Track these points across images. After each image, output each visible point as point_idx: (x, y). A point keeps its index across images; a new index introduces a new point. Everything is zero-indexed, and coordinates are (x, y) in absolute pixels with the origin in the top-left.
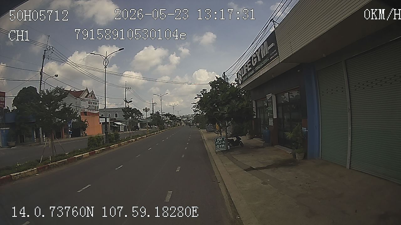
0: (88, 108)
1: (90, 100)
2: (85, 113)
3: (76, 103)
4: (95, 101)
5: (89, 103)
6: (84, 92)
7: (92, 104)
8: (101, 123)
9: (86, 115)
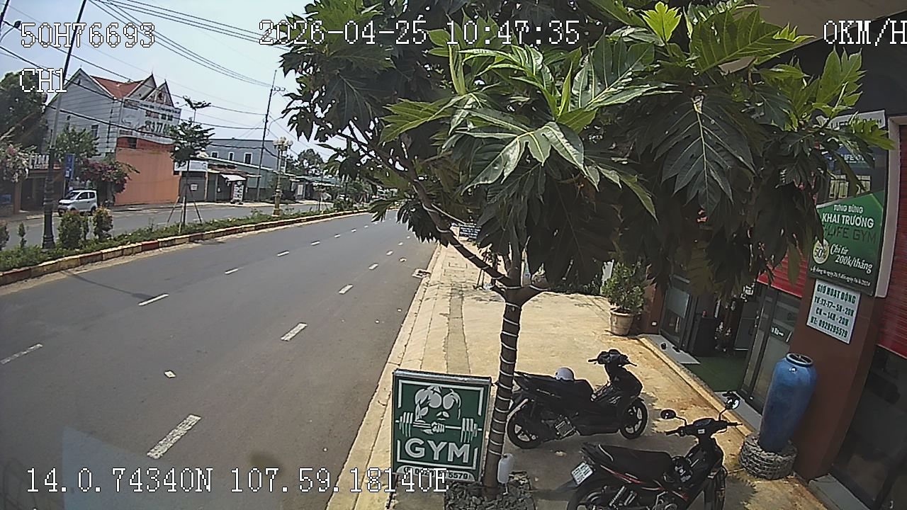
0: (143, 127)
1: (152, 107)
2: (132, 143)
3: (111, 113)
4: (170, 111)
5: (149, 116)
6: (139, 85)
7: (158, 118)
8: (178, 172)
9: (134, 147)
